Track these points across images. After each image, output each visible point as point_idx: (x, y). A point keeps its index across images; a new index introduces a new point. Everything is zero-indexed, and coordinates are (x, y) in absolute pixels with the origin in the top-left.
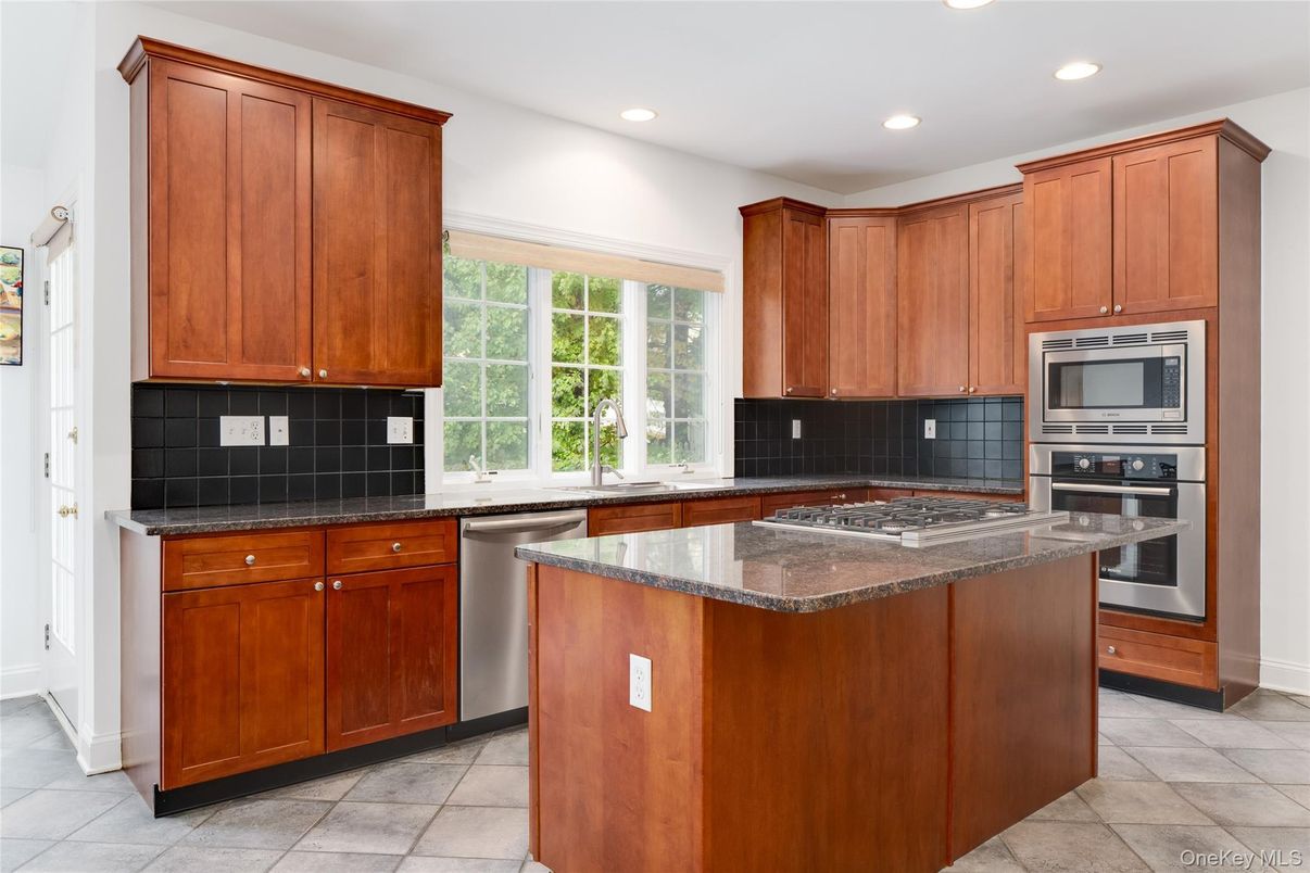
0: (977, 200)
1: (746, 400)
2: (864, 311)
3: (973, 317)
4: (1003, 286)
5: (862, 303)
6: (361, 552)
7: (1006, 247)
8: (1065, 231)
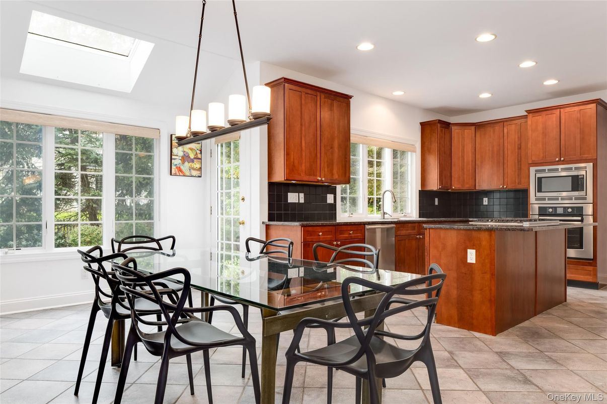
0: (506, 121)
1: (422, 191)
2: (464, 159)
3: (505, 161)
4: (517, 150)
5: (463, 157)
6: (343, 234)
7: (518, 138)
8: (543, 133)
